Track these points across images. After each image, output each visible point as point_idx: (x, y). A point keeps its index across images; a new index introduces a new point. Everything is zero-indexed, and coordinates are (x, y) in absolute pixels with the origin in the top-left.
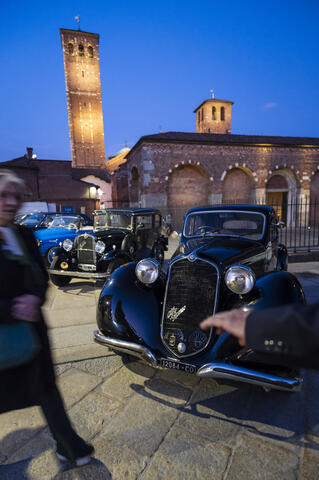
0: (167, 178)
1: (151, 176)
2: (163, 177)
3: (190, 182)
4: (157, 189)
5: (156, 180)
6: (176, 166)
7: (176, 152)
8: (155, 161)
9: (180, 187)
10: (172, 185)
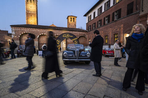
0: (19, 36)
1: (14, 35)
2: (18, 36)
4: (16, 39)
5: (16, 37)
6: (22, 33)
7: (22, 30)
8: (15, 32)
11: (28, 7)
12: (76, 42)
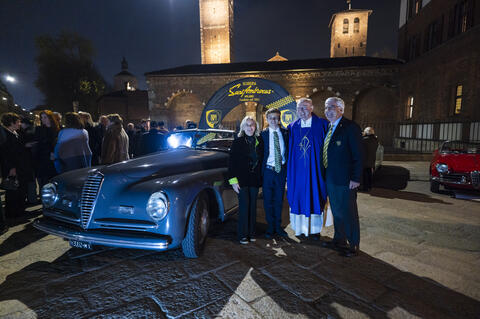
0: (166, 104)
1: (154, 102)
2: (162, 104)
3: (191, 106)
5: (158, 106)
6: (173, 94)
7: (173, 83)
8: (156, 91)
9: (182, 111)
10: (177, 109)
11: (206, 13)
12: (288, 117)
